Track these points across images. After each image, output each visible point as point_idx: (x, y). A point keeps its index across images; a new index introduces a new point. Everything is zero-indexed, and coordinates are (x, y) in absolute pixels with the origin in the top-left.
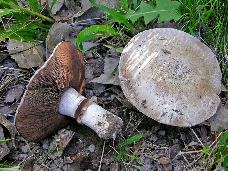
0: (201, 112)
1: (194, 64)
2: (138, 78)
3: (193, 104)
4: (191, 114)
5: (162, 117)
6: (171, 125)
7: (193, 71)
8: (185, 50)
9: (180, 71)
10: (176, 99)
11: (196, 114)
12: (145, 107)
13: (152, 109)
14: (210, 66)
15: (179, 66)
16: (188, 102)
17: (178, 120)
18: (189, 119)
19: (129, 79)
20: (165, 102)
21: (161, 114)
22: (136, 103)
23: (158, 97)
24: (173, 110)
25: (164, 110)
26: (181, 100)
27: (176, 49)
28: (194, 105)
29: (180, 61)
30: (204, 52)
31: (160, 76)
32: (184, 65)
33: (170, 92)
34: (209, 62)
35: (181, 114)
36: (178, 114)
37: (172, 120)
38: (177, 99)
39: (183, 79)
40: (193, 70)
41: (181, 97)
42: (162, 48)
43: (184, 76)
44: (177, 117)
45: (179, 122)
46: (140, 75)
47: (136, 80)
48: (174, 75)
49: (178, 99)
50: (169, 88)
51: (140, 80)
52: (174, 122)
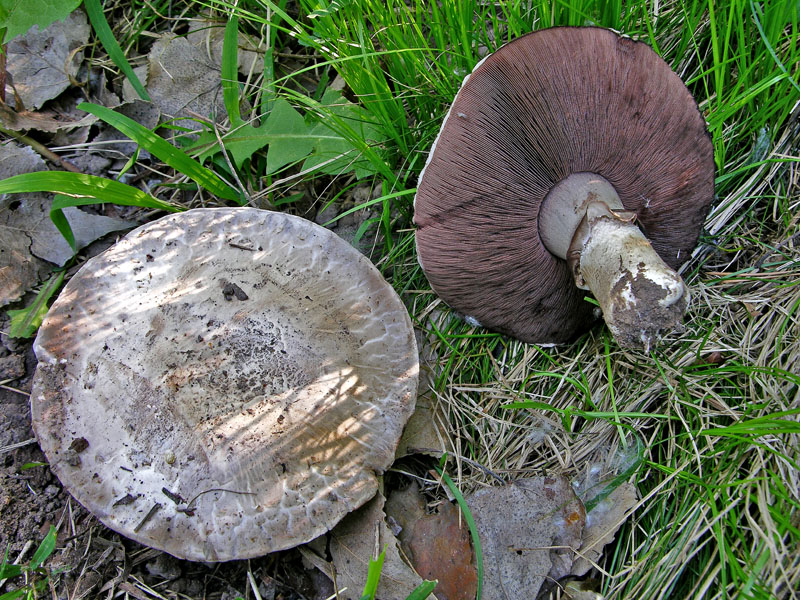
0: (268, 521)
1: (313, 350)
2: (94, 362)
3: (245, 488)
4: (228, 518)
5: (121, 507)
6: (138, 540)
7: (299, 375)
8: (307, 297)
9: (254, 366)
10: (186, 457)
11: (243, 525)
12: (76, 464)
13: (96, 475)
14: (379, 366)
15: (257, 348)
16: (229, 475)
17: (169, 530)
18: (211, 535)
19: (64, 361)
20: (147, 459)
21: (119, 499)
22: (52, 441)
23: (133, 438)
24: (165, 491)
25: (136, 485)
26: (204, 464)
27: (276, 288)
28: (249, 490)
29: (268, 331)
30: (378, 314)
31: (167, 369)
32: (277, 349)
33: (176, 429)
34: (378, 353)
35: (190, 513)
36: (179, 511)
37: (150, 525)
38: (190, 459)
39: (249, 393)
40: (299, 371)
41: (205, 455)
42: (227, 276)
43: (258, 384)
44: (169, 519)
45: (171, 537)
46: (105, 355)
47: (85, 367)
48: (226, 375)
49: (193, 459)
50: (177, 416)
51: (96, 372)
52: (152, 531)
